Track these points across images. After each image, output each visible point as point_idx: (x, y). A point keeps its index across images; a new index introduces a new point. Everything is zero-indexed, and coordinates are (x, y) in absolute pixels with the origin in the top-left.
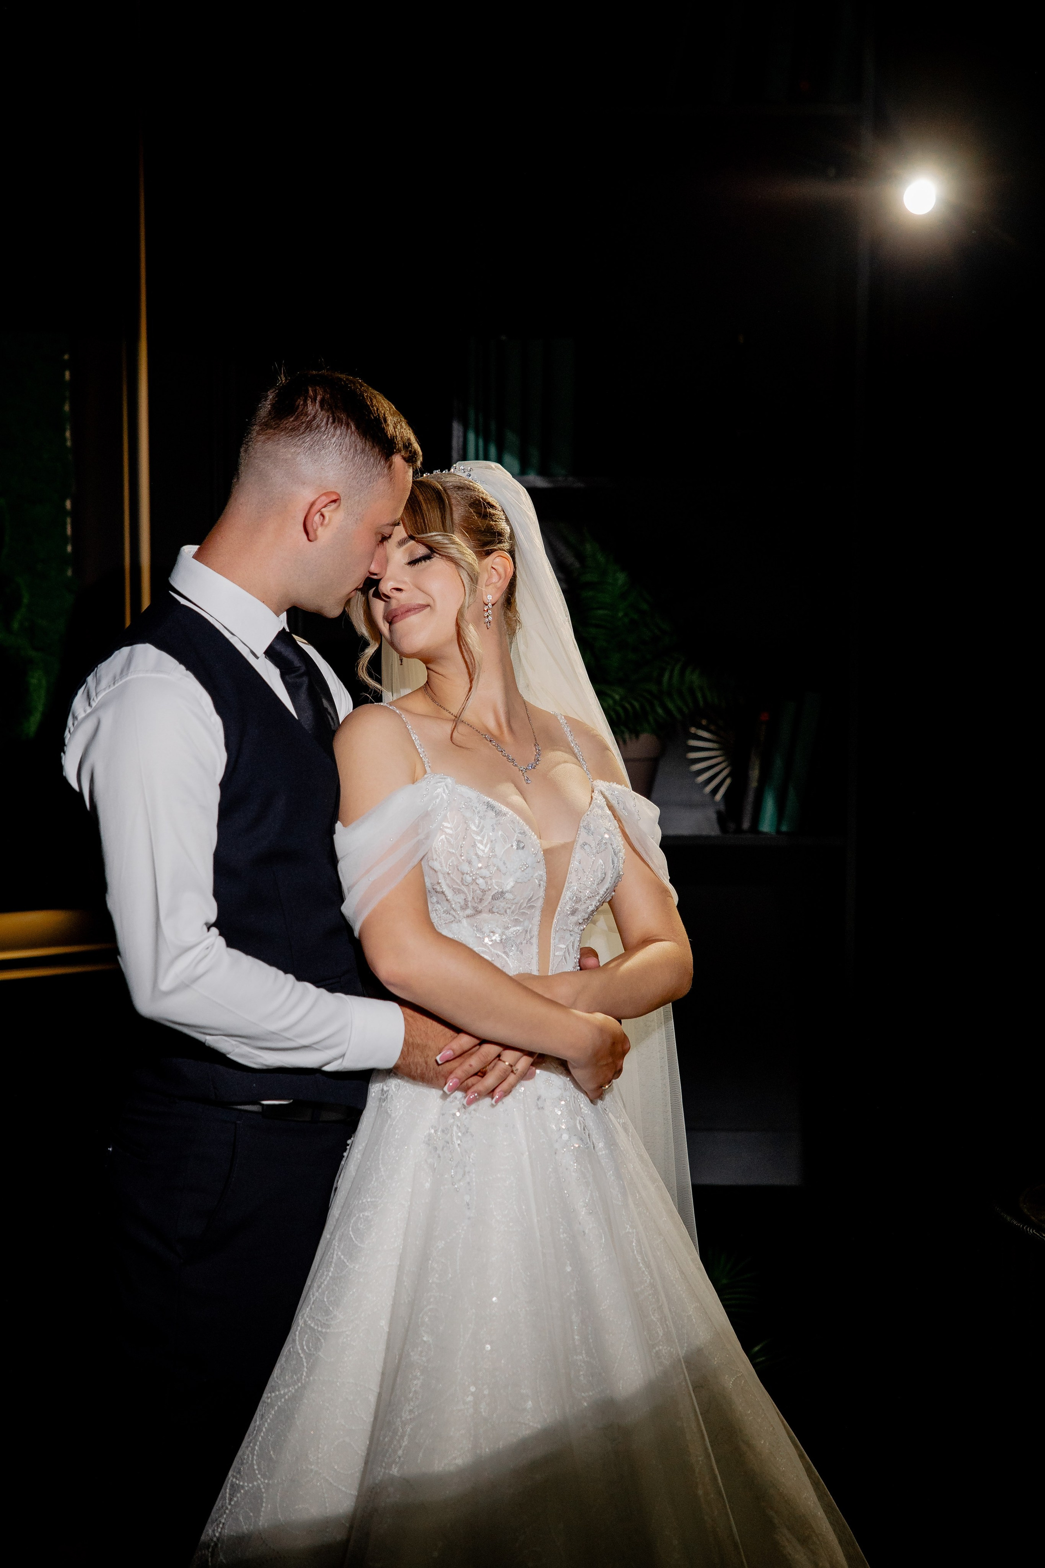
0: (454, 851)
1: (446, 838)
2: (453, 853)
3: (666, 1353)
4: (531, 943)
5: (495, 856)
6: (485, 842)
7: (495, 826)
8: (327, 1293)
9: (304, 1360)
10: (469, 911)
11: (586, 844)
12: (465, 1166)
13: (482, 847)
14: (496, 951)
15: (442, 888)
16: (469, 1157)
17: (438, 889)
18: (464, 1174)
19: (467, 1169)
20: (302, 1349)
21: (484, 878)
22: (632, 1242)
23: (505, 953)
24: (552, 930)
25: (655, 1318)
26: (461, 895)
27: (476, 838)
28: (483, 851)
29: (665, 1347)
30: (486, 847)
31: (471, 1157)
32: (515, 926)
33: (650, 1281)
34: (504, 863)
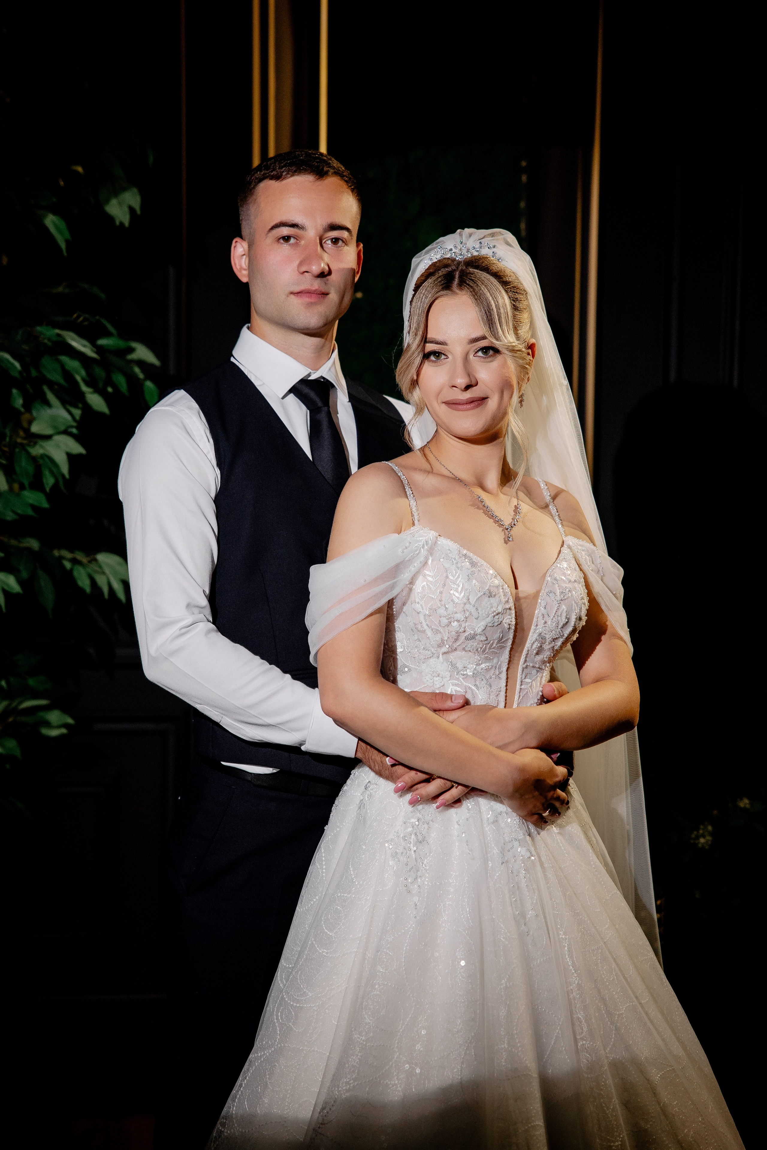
0: (433, 597)
1: (427, 584)
2: (433, 598)
3: (588, 1047)
4: (500, 678)
5: (470, 603)
6: (460, 589)
7: (470, 575)
8: (300, 972)
9: (278, 1029)
10: (444, 649)
11: (551, 592)
12: (418, 871)
13: (457, 594)
14: (467, 684)
15: (423, 628)
16: (423, 863)
17: (419, 627)
18: (416, 878)
19: (419, 874)
20: (277, 1019)
21: (458, 621)
22: (565, 946)
23: (475, 685)
24: (520, 666)
25: (581, 1015)
26: (439, 634)
27: (453, 586)
28: (458, 598)
29: (588, 1042)
30: (461, 594)
31: (425, 863)
32: (485, 663)
33: (579, 982)
34: (477, 609)
